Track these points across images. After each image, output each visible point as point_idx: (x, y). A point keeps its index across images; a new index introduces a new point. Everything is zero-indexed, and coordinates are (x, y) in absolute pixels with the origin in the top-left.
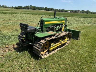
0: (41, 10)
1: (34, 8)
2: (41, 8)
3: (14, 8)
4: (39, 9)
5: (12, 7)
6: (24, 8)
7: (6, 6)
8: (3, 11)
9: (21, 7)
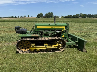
0: (93, 18)
1: (85, 16)
2: (93, 16)
3: (64, 17)
4: (90, 17)
5: (63, 17)
6: (74, 17)
7: (57, 16)
8: (50, 21)
9: (70, 16)
